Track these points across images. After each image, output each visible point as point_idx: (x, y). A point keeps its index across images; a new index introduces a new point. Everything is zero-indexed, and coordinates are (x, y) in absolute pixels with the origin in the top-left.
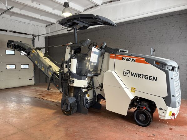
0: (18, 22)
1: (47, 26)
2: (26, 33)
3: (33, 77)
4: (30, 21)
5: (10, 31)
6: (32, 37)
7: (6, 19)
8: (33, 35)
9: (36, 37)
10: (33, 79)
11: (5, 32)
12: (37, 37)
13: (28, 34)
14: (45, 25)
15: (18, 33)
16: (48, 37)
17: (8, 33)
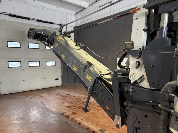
0: (43, 8)
1: (76, 14)
2: (52, 22)
3: (60, 77)
4: (57, 8)
5: (34, 20)
6: (58, 27)
7: (29, 4)
8: (60, 25)
9: (63, 26)
10: (60, 79)
11: (28, 20)
12: (65, 27)
13: (54, 23)
14: (75, 12)
15: (43, 22)
16: (78, 26)
17: (31, 22)
